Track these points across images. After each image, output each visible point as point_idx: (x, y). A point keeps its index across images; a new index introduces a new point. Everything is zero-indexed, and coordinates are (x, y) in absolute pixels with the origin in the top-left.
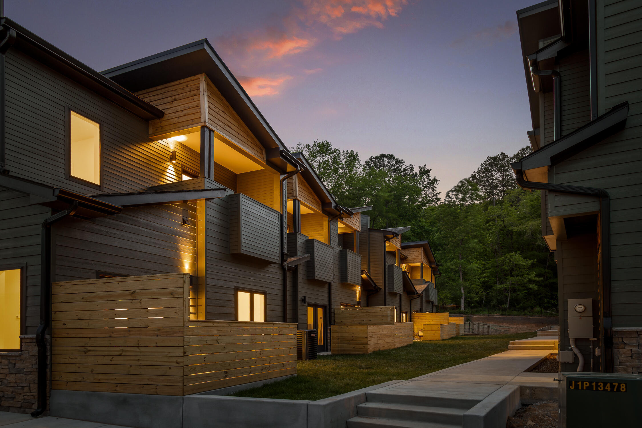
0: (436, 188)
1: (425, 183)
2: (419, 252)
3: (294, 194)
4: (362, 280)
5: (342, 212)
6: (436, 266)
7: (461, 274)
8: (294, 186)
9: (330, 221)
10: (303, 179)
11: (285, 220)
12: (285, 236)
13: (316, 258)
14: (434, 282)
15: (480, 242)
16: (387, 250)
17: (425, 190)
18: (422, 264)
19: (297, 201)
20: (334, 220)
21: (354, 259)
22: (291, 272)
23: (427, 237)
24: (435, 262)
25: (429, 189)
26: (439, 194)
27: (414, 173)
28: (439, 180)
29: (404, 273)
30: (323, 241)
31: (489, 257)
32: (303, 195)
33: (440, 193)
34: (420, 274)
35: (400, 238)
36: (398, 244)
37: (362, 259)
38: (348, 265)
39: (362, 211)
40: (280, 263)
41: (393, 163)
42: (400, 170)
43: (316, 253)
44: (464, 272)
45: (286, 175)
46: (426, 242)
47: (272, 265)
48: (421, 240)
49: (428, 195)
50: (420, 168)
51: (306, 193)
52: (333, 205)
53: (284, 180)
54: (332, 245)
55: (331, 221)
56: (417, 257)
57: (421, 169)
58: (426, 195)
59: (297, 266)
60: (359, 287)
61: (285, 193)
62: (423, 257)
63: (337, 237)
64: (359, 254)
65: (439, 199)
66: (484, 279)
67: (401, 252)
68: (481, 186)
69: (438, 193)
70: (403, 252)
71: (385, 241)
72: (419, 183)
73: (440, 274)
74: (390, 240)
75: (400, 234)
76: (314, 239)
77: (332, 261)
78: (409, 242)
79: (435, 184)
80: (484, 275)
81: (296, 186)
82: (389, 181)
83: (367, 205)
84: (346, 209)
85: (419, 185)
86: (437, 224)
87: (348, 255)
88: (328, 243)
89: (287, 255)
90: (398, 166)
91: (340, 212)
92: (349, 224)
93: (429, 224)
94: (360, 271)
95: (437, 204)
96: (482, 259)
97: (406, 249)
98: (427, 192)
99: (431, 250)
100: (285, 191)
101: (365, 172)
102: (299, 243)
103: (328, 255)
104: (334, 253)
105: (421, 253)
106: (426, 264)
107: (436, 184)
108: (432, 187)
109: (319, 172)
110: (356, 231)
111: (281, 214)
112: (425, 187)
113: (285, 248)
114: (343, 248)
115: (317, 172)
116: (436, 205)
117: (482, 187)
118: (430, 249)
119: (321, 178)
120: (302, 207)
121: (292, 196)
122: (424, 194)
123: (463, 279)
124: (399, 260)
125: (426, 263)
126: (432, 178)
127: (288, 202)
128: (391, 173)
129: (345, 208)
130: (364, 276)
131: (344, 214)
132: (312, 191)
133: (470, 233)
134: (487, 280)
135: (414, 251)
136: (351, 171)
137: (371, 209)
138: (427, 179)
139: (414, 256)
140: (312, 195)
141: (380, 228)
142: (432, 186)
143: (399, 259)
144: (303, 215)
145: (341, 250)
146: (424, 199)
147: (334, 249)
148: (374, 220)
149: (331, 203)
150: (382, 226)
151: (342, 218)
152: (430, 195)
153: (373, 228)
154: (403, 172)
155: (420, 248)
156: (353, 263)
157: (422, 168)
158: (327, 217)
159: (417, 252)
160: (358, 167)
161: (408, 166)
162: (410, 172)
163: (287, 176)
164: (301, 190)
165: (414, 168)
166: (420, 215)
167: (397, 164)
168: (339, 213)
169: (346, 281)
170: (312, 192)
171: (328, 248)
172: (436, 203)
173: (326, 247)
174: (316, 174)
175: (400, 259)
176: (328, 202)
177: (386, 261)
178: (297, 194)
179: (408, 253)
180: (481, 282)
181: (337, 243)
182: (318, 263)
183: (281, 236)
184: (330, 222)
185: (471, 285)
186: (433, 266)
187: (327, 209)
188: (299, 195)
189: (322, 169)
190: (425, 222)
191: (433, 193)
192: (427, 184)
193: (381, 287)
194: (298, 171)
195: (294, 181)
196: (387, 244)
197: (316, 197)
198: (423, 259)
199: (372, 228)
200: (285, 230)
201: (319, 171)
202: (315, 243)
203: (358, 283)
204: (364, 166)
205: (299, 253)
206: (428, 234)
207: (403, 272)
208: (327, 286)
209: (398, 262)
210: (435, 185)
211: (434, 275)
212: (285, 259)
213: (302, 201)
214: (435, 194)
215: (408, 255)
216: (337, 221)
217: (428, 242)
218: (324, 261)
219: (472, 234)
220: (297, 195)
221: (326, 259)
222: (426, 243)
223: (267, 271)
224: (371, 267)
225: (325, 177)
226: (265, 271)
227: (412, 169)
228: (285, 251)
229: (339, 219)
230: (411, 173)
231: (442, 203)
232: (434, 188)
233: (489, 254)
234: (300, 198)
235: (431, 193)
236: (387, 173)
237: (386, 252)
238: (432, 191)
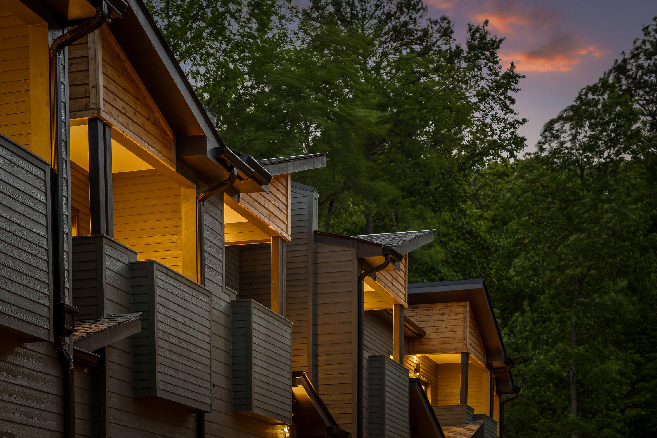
0: (513, 101)
1: (482, 83)
2: (457, 317)
3: (92, 101)
4: (293, 405)
5: (235, 170)
6: (505, 365)
7: (573, 392)
8: (91, 73)
9: (201, 201)
10: (118, 49)
11: (66, 192)
12: (67, 247)
13: (159, 326)
14: (496, 418)
15: (632, 290)
16: (366, 306)
17: (482, 106)
18: (466, 355)
19: (100, 127)
20: (213, 198)
21: (271, 334)
22: (86, 371)
23: (483, 268)
24: (502, 351)
25: (492, 105)
26: (521, 123)
27: (454, 47)
28: (524, 77)
29: (415, 383)
30: (179, 270)
31: (652, 340)
32: (119, 104)
33: (524, 121)
34: (457, 390)
35: (403, 266)
36: (400, 287)
37: (296, 334)
38: (254, 354)
39: (297, 170)
40: (52, 340)
41: (392, 6)
42: (410, 33)
43: (159, 308)
44: (582, 386)
45: (66, 31)
46: (478, 285)
47: (29, 345)
48: (467, 277)
49: (491, 126)
50: (470, 30)
51: (127, 98)
52: (211, 144)
53: (59, 47)
54: (208, 285)
55: (203, 199)
56: (451, 334)
57: (474, 33)
58: (483, 124)
59: (102, 351)
60: (286, 429)
61: (64, 95)
62: (468, 334)
63: (222, 258)
64: (287, 316)
65: (519, 142)
66: (635, 412)
67: (407, 314)
68: (641, 102)
69: (518, 122)
70: (413, 315)
71: (362, 274)
72: (466, 83)
73: (516, 390)
74: (377, 273)
75: (404, 252)
76: (152, 263)
77: (207, 339)
78: (432, 280)
79: (510, 89)
80: (636, 399)
81: (96, 70)
82: (377, 68)
83: (311, 150)
84: (249, 161)
85: (466, 88)
86: (513, 225)
87: (254, 319)
88: (192, 275)
89: (71, 312)
90: (404, 18)
91: (230, 169)
92: (255, 212)
93: (491, 224)
94: (289, 376)
95: (515, 157)
96: (633, 344)
97: (422, 306)
98: (487, 115)
99: (493, 313)
100: (62, 87)
101: (306, 33)
102: (107, 273)
103: (195, 317)
104: (214, 311)
105: (464, 319)
106: (478, 358)
107: (513, 90)
108: (502, 97)
109: (169, 26)
110: (278, 238)
111: (52, 170)
112: (483, 96)
113: (66, 290)
114: (240, 296)
115: (162, 27)
116: (512, 161)
117: (643, 106)
118: (489, 307)
119: (175, 49)
120: (116, 146)
121: (86, 108)
122: (479, 120)
123: (578, 409)
124: (400, 341)
125: (477, 354)
126: (504, 70)
127: (72, 129)
128: (385, 42)
129: (246, 159)
130: (300, 390)
131: (241, 179)
132: (147, 94)
133: (604, 258)
134: (643, 413)
135: (445, 312)
136: (263, 27)
137: (322, 164)
138: (490, 69)
139: (443, 329)
140: (146, 106)
141: (348, 230)
142: (501, 94)
143: (400, 338)
144: (119, 177)
145: (232, 302)
146: (478, 138)
147: (213, 298)
148: (332, 204)
149: (203, 138)
150: (354, 223)
151: (238, 192)
152: (495, 126)
153: (327, 230)
154: (420, 40)
155: (462, 304)
156: (269, 347)
157: (477, 30)
158: (190, 188)
159: (453, 317)
160: (288, 16)
161: (436, 23)
162: (439, 43)
163: (69, 36)
164: (112, 87)
165: (452, 32)
166: (465, 191)
167: (402, 12)
168: (227, 175)
169: (249, 406)
170: (145, 98)
171: (195, 293)
172: (512, 155)
173: (188, 290)
174: (157, 32)
175: (403, 339)
176: (194, 133)
177: (365, 342)
178: (102, 102)
179: (428, 318)
180: (628, 421)
181: (221, 280)
182: (166, 345)
183: (53, 246)
184: (200, 204)
185: (600, 429)
186: (496, 364)
187: (193, 158)
188: (107, 105)
189: (177, 15)
190: (481, 217)
191: (505, 120)
192: (489, 86)
193: (347, 430)
194: (104, 17)
195: (91, 53)
196: (367, 288)
197: (158, 115)
198: (468, 341)
199: (323, 229)
200: (65, 226)
201: (169, 21)
202: (157, 274)
203: (280, 412)
204: (305, 12)
205: (109, 308)
206: (486, 258)
207: (412, 380)
208: (192, 420)
209: (398, 348)
210: (510, 93)
211: (499, 393)
212: (67, 326)
213: (117, 127)
214: (510, 124)
215: (429, 324)
216: (222, 201)
217: (484, 283)
218: (183, 336)
219: (610, 260)
220: (102, 106)
221: (190, 331)
222: (480, 286)
223: (15, 368)
224: (319, 364)
225: (185, 42)
226: (7, 365)
227: (446, 33)
228: (68, 301)
229: (226, 197)
230: (444, 48)
231: (529, 154)
232: (508, 102)
233: (653, 330)
234: (110, 114)
235: (499, 120)
236: (370, 43)
237: (363, 312)
238: (500, 114)
